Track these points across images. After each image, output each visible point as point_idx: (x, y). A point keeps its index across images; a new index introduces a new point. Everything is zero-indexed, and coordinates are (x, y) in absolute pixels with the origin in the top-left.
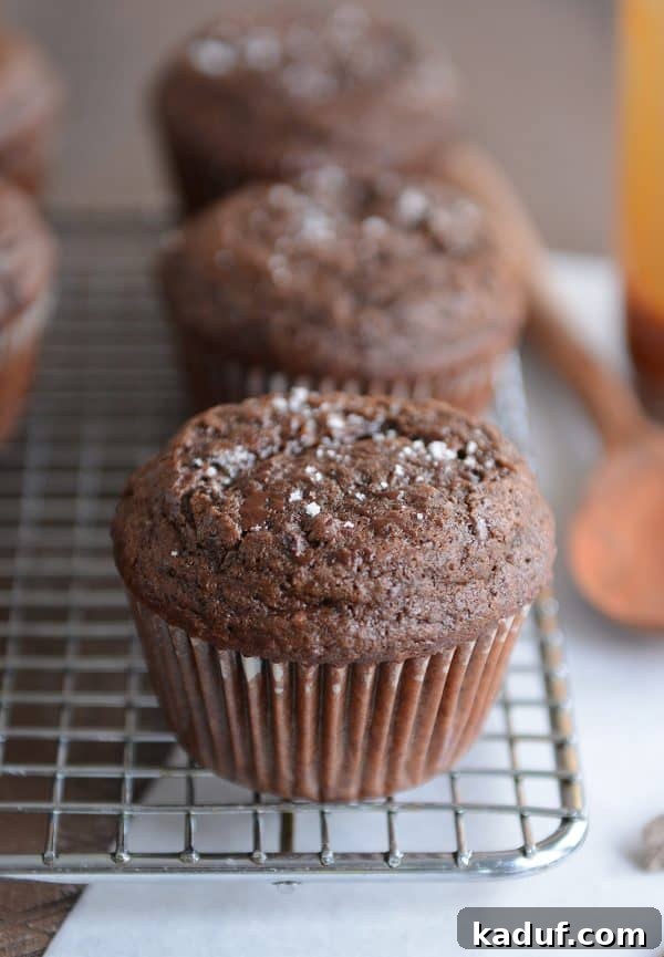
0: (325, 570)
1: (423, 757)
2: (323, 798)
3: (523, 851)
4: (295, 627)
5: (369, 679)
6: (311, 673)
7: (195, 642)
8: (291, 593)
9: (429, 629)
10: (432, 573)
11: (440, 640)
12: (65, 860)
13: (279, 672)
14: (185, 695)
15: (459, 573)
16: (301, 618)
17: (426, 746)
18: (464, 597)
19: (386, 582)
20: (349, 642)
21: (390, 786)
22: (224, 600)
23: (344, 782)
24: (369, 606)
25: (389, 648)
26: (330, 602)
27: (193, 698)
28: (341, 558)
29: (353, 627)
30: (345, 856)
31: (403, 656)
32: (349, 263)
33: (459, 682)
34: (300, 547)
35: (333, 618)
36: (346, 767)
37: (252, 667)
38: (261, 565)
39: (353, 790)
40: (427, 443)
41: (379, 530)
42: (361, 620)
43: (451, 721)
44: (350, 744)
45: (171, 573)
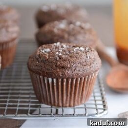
0: (62, 62)
1: (80, 99)
2: (63, 107)
3: (97, 114)
4: (57, 72)
5: (70, 81)
6: (60, 80)
7: (41, 77)
8: (56, 66)
9: (80, 72)
10: (80, 63)
11: (82, 75)
12: (19, 115)
13: (55, 80)
14: (39, 88)
15: (84, 64)
16: (58, 70)
17: (80, 96)
18: (85, 68)
19: (72, 64)
20: (66, 74)
21: (74, 105)
22: (45, 68)
23: (66, 103)
24: (69, 68)
25: (73, 75)
26: (63, 68)
27: (40, 89)
28: (65, 60)
29: (67, 71)
30: (66, 115)
31: (76, 77)
32: (67, 30)
33: (85, 85)
34: (58, 59)
35: (64, 70)
36: (66, 100)
37: (50, 80)
38: (51, 62)
39: (68, 105)
40: (79, 47)
41: (71, 57)
42: (68, 70)
43: (84, 92)
44: (67, 95)
45: (37, 65)
